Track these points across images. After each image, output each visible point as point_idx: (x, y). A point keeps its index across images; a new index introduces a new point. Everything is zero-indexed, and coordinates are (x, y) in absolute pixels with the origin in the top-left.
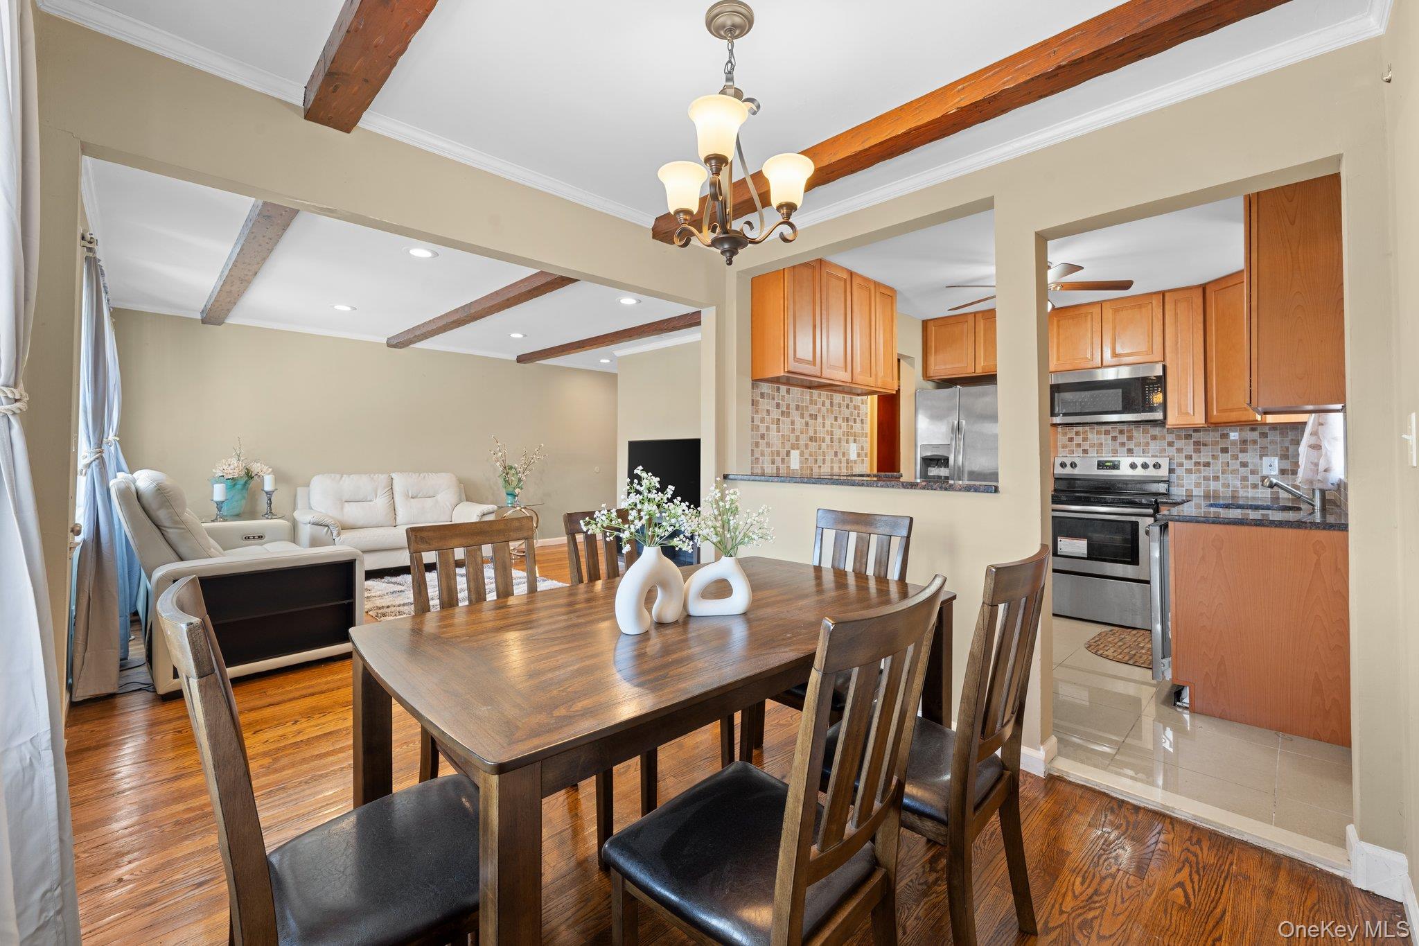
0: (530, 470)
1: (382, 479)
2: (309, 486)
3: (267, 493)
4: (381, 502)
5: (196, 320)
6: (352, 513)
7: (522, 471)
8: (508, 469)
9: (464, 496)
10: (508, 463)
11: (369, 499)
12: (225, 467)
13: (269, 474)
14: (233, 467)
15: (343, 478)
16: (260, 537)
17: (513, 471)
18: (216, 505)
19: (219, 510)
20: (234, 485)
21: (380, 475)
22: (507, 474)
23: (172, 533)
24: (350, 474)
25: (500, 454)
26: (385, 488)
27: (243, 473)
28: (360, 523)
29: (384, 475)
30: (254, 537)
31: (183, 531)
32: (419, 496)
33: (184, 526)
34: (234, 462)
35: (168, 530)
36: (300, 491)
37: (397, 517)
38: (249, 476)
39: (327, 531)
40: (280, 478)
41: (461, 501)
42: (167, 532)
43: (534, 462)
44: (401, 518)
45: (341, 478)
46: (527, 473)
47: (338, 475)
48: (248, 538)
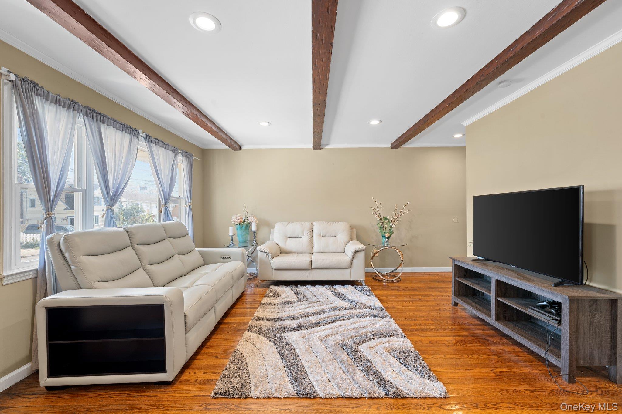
0: (398, 220)
1: (308, 225)
2: (274, 228)
3: (253, 232)
4: (305, 239)
6: (290, 245)
7: (393, 221)
8: (383, 220)
9: (355, 237)
10: (383, 216)
11: (300, 237)
13: (254, 222)
14: (237, 218)
17: (387, 221)
19: (232, 239)
20: (242, 227)
21: (306, 223)
22: (383, 223)
25: (378, 210)
26: (309, 230)
27: (242, 221)
28: (294, 250)
29: (309, 223)
32: (326, 236)
34: (239, 216)
36: (272, 231)
37: (314, 248)
38: (248, 223)
39: (267, 256)
41: (351, 239)
43: (402, 215)
44: (316, 249)
45: (288, 224)
46: (396, 222)
47: (287, 223)
48: (223, 258)
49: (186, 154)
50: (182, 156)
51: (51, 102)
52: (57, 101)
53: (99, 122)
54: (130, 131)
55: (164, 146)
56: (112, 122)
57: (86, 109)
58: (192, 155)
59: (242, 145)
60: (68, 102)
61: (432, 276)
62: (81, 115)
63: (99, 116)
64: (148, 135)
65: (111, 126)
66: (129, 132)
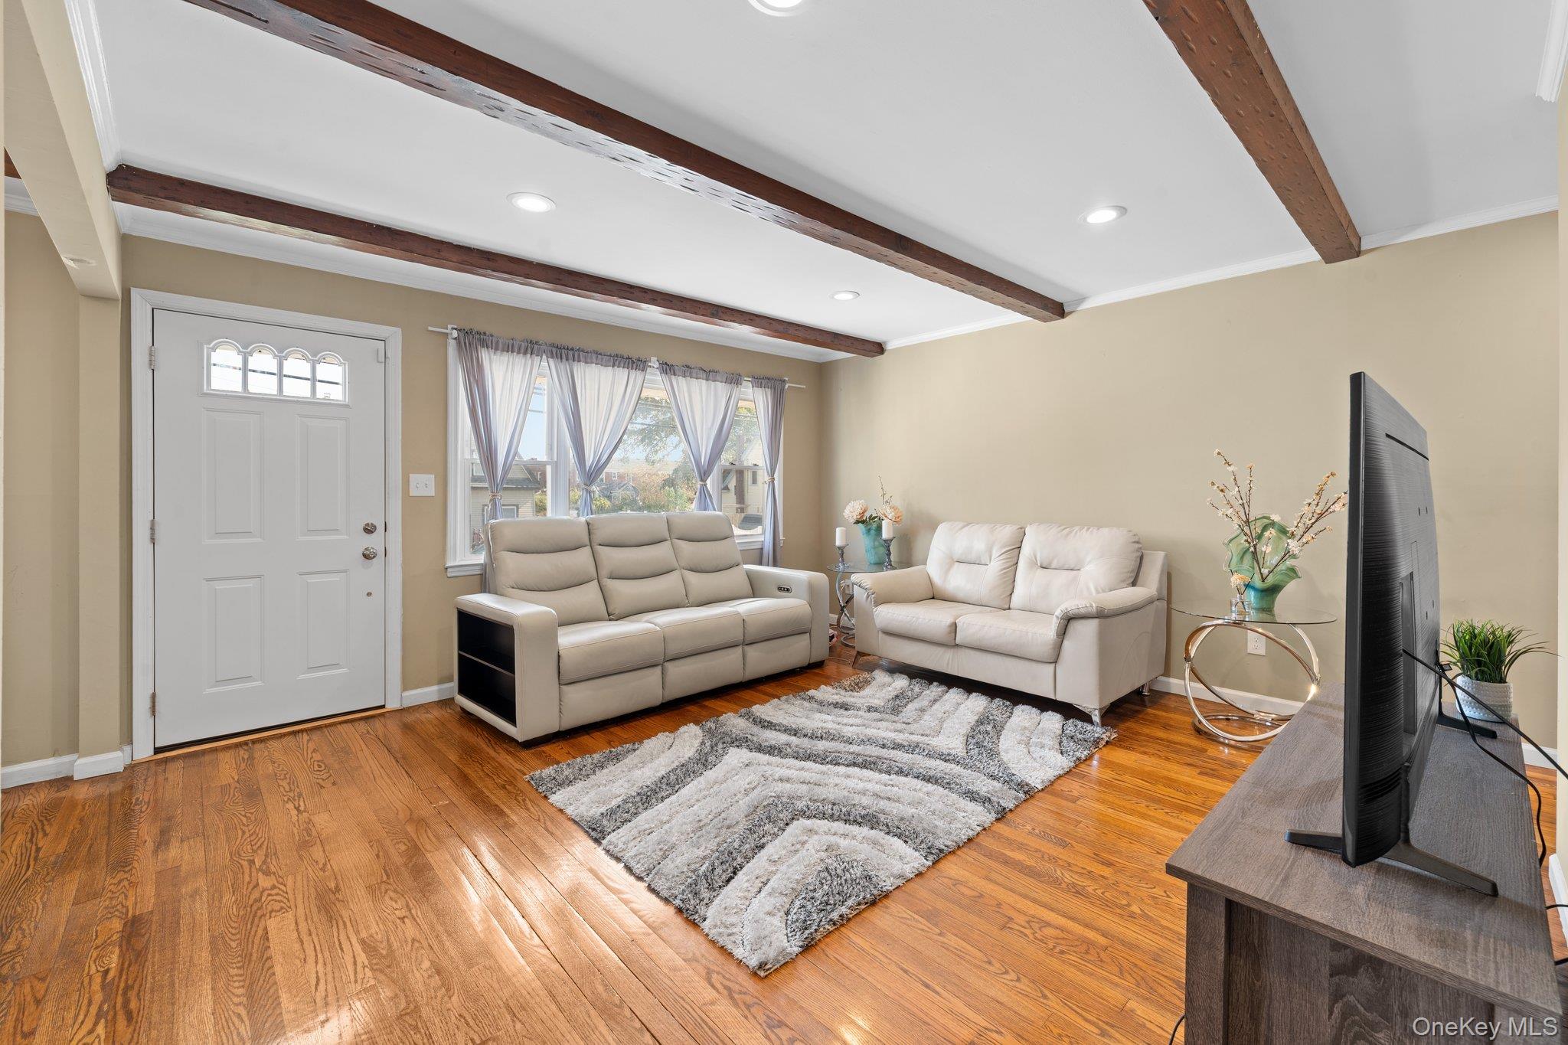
1: (1011, 531)
4: (995, 566)
11: (983, 562)
13: (889, 519)
14: (854, 509)
16: (788, 590)
26: (1004, 546)
29: (1015, 527)
30: (784, 588)
32: (1053, 566)
34: (857, 504)
37: (1013, 595)
44: (1017, 599)
45: (964, 527)
47: (961, 524)
48: (780, 589)
49: (760, 381)
50: (753, 387)
51: (503, 351)
52: (509, 348)
53: (564, 360)
54: (629, 364)
55: (705, 376)
56: (594, 356)
57: (550, 348)
58: (784, 381)
59: (885, 343)
60: (524, 345)
62: (544, 357)
63: (571, 353)
64: (666, 363)
65: (592, 363)
66: (626, 365)
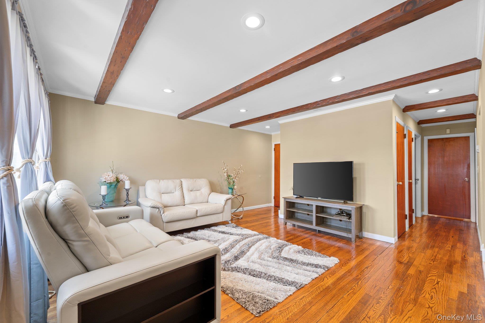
0: (238, 177)
1: (178, 181)
2: (145, 186)
3: (126, 190)
5: (92, 101)
6: (167, 199)
7: (234, 177)
8: (229, 176)
10: (229, 174)
11: (172, 192)
12: (107, 177)
13: (127, 180)
14: (110, 177)
15: (161, 182)
16: (127, 217)
17: (231, 178)
18: (102, 197)
19: (104, 200)
20: (111, 186)
21: (176, 180)
22: (229, 179)
23: (77, 246)
24: (163, 179)
25: (226, 170)
26: (179, 186)
27: (115, 180)
28: (170, 204)
30: (124, 217)
31: (86, 243)
32: (193, 190)
33: (87, 239)
34: (111, 174)
35: (75, 243)
36: (141, 188)
37: (185, 200)
38: (118, 181)
39: (158, 211)
40: (133, 182)
42: (72, 244)
43: (239, 173)
46: (237, 178)
61: (253, 212)
